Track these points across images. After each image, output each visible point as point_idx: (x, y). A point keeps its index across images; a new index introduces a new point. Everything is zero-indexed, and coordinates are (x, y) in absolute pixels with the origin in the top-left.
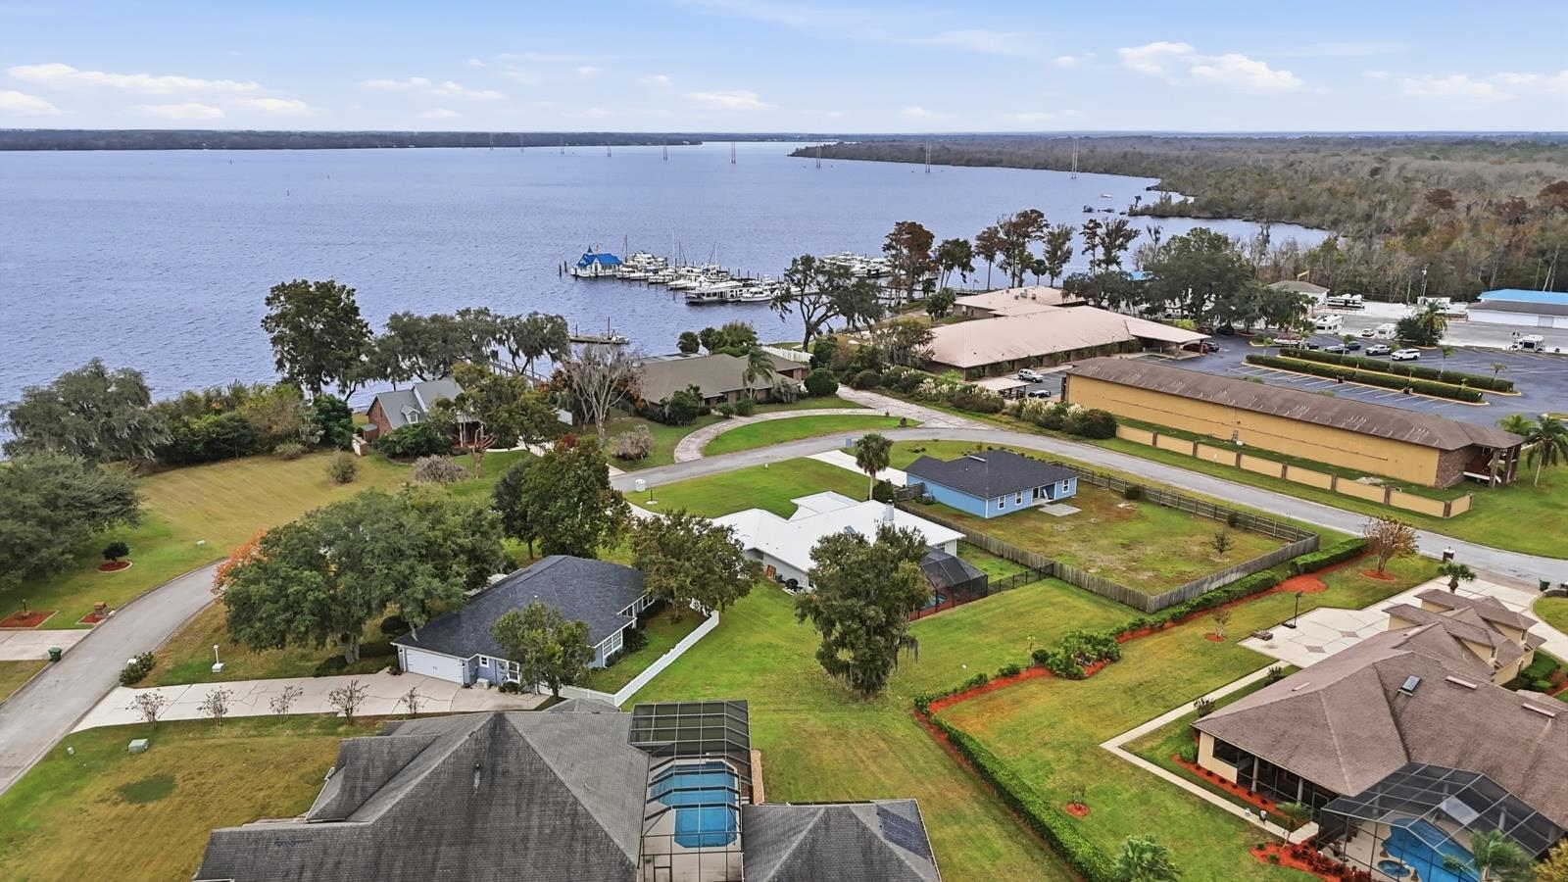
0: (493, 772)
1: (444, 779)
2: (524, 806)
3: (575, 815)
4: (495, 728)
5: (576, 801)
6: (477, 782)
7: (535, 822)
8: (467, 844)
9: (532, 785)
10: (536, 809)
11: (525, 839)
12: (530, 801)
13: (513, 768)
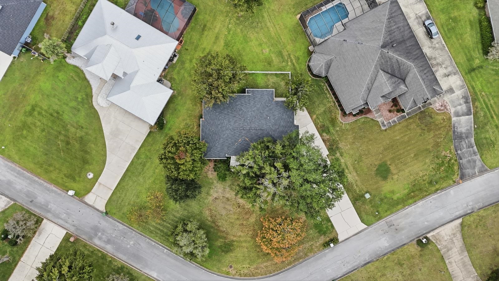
0: (391, 42)
1: (398, 53)
2: (393, 31)
3: (389, 18)
4: (384, 47)
5: (387, 19)
6: (395, 45)
7: (394, 27)
8: (405, 40)
9: (389, 31)
10: (392, 28)
11: (398, 28)
12: (392, 30)
13: (389, 37)
